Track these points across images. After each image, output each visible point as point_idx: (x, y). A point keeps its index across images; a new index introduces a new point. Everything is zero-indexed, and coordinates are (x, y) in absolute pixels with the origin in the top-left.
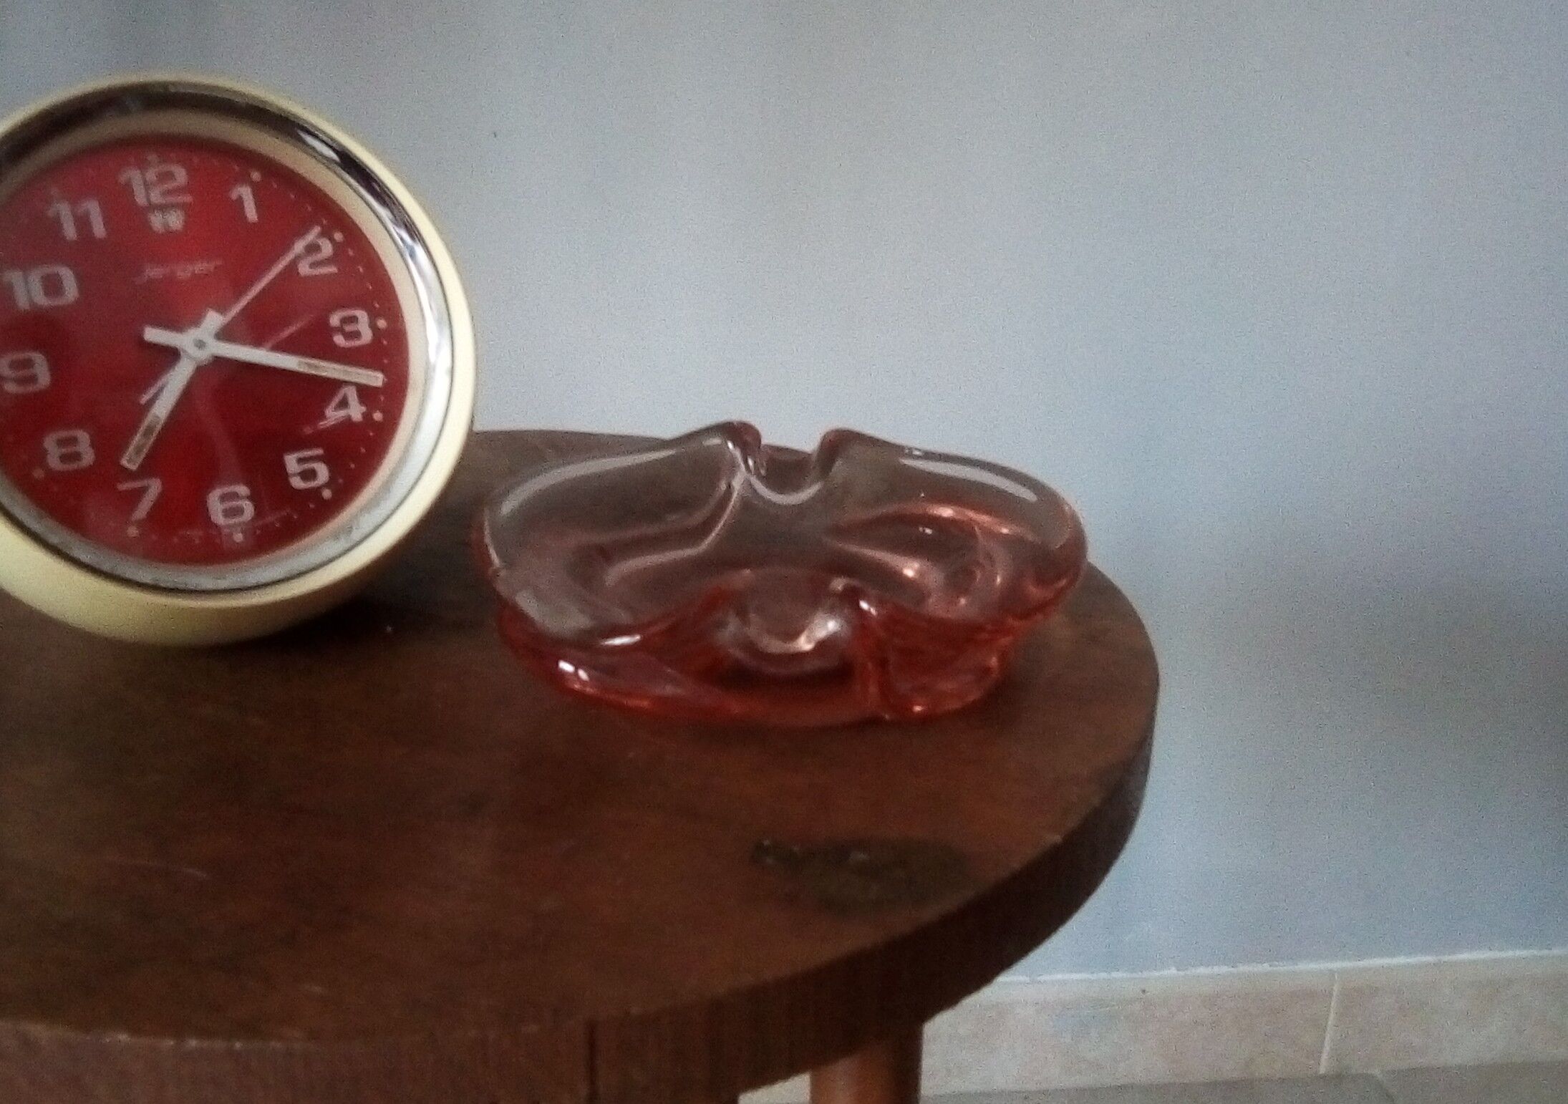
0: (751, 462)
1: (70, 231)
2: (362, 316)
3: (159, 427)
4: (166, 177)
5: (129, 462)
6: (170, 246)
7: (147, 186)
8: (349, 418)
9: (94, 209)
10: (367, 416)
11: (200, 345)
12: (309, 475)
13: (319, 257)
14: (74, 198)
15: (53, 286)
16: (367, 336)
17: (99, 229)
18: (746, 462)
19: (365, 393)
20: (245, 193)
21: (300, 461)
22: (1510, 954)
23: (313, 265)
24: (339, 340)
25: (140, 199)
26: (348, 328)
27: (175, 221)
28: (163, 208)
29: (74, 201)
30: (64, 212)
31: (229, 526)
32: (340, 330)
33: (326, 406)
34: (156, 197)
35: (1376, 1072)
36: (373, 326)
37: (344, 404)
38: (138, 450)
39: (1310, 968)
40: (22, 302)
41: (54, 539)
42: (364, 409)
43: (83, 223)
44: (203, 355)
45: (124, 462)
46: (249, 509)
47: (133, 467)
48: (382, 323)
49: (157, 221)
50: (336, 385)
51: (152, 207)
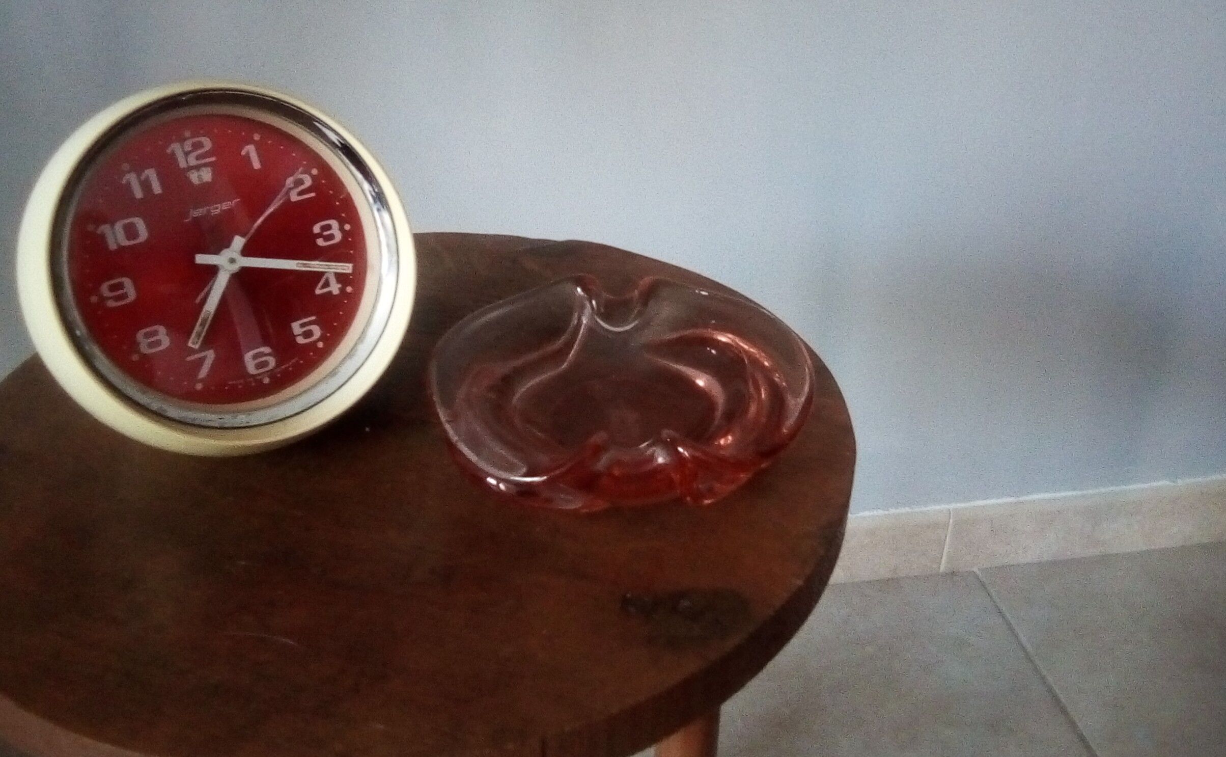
0: (594, 302)
1: (138, 194)
2: (334, 223)
3: (210, 319)
4: (197, 146)
5: (193, 343)
6: (205, 193)
7: (187, 154)
8: (330, 292)
9: (151, 174)
10: (342, 290)
11: (232, 261)
12: (308, 334)
13: (303, 187)
14: (138, 169)
15: (131, 231)
16: (338, 237)
17: (157, 189)
18: (591, 302)
19: (341, 278)
20: (250, 150)
21: (302, 325)
22: (1063, 494)
23: (300, 194)
24: (320, 242)
25: (182, 164)
26: (326, 233)
27: (206, 175)
28: (197, 168)
29: (139, 172)
30: (132, 179)
31: (259, 375)
32: (319, 235)
33: (315, 288)
34: (193, 161)
35: (975, 569)
36: (341, 229)
37: (327, 284)
38: (199, 335)
39: (936, 509)
40: (113, 246)
41: (155, 406)
42: (340, 286)
43: (146, 185)
44: (235, 268)
45: (190, 344)
46: (272, 361)
47: (197, 347)
48: (347, 227)
49: (194, 177)
50: (320, 275)
51: (191, 168)
